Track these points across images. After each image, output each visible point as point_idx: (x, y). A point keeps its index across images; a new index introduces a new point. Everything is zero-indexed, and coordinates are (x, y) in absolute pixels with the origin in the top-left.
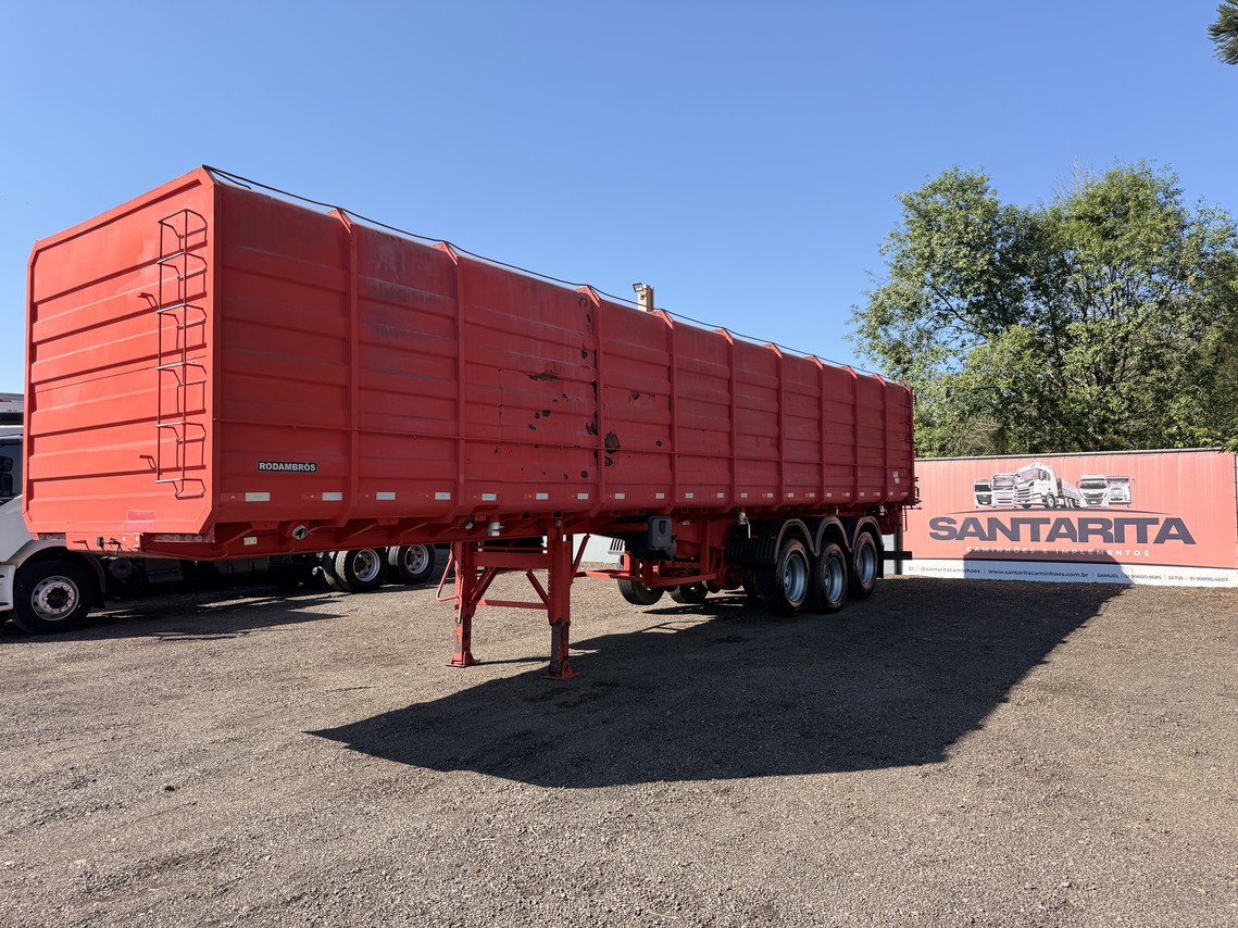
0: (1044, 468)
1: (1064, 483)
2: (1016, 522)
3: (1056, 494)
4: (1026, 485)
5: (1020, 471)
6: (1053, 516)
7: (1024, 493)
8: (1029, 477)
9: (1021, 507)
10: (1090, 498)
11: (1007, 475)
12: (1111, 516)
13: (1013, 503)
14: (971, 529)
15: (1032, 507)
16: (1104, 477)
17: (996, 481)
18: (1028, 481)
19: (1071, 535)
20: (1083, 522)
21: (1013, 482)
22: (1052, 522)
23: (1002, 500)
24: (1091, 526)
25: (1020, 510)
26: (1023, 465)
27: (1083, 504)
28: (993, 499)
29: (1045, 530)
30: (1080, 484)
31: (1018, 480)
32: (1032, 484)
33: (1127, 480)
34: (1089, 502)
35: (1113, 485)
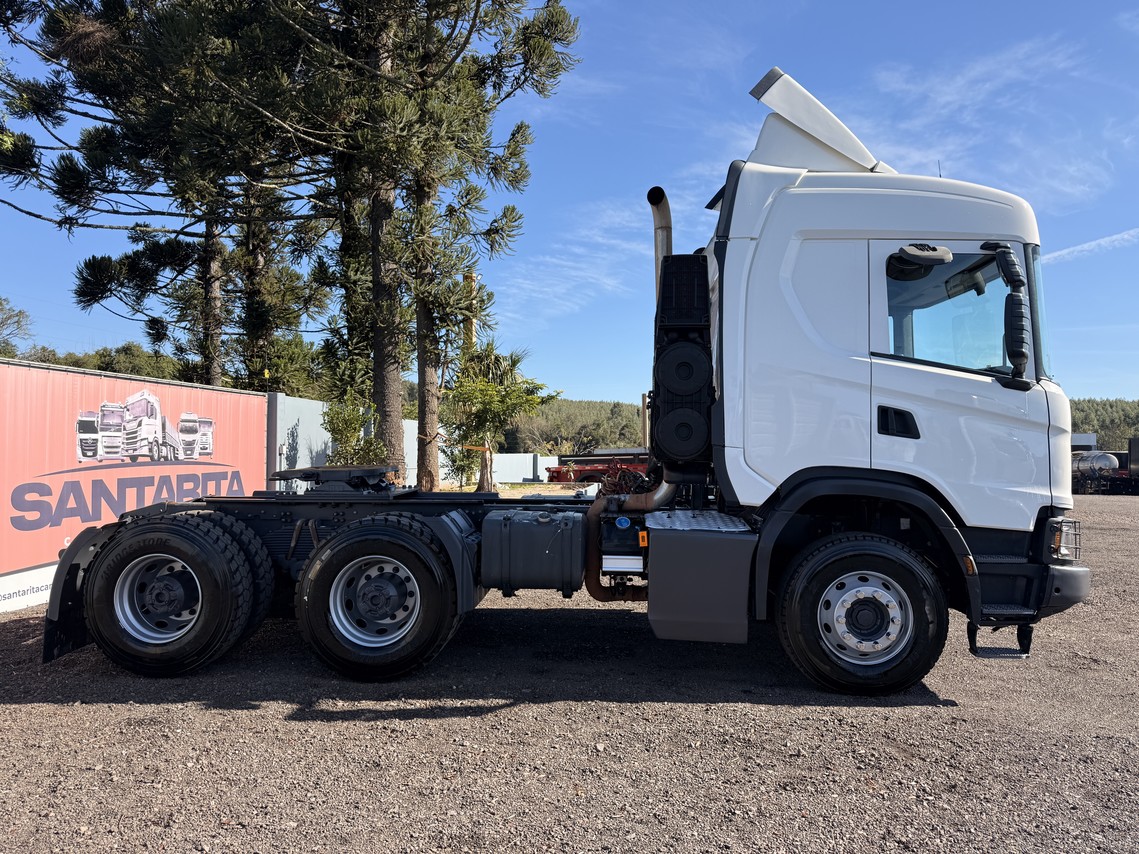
2: (123, 484)
3: (160, 442)
4: (135, 424)
5: (131, 400)
6: (157, 472)
11: (115, 406)
12: (199, 471)
13: (122, 455)
14: (72, 503)
17: (104, 416)
20: (182, 479)
21: (122, 417)
22: (156, 483)
23: (111, 449)
25: (127, 465)
26: (133, 394)
28: (99, 444)
30: (180, 426)
31: (128, 416)
33: (209, 424)
35: (203, 429)
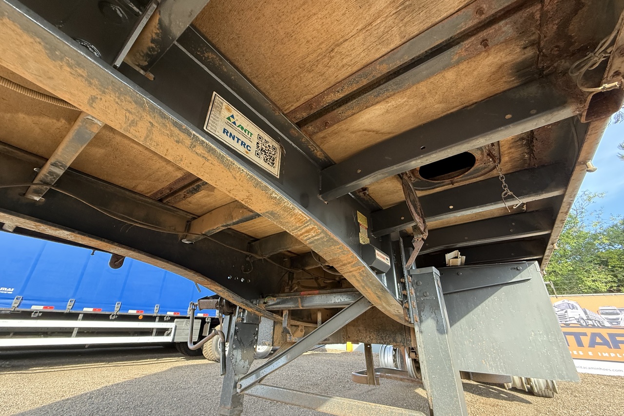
0: (571, 302)
1: (588, 311)
7: (563, 317)
8: (563, 307)
10: (611, 321)
15: (571, 325)
16: (616, 308)
18: (563, 310)
19: (605, 343)
24: (618, 339)
27: (607, 324)
29: (586, 340)
32: (566, 312)
34: (611, 323)
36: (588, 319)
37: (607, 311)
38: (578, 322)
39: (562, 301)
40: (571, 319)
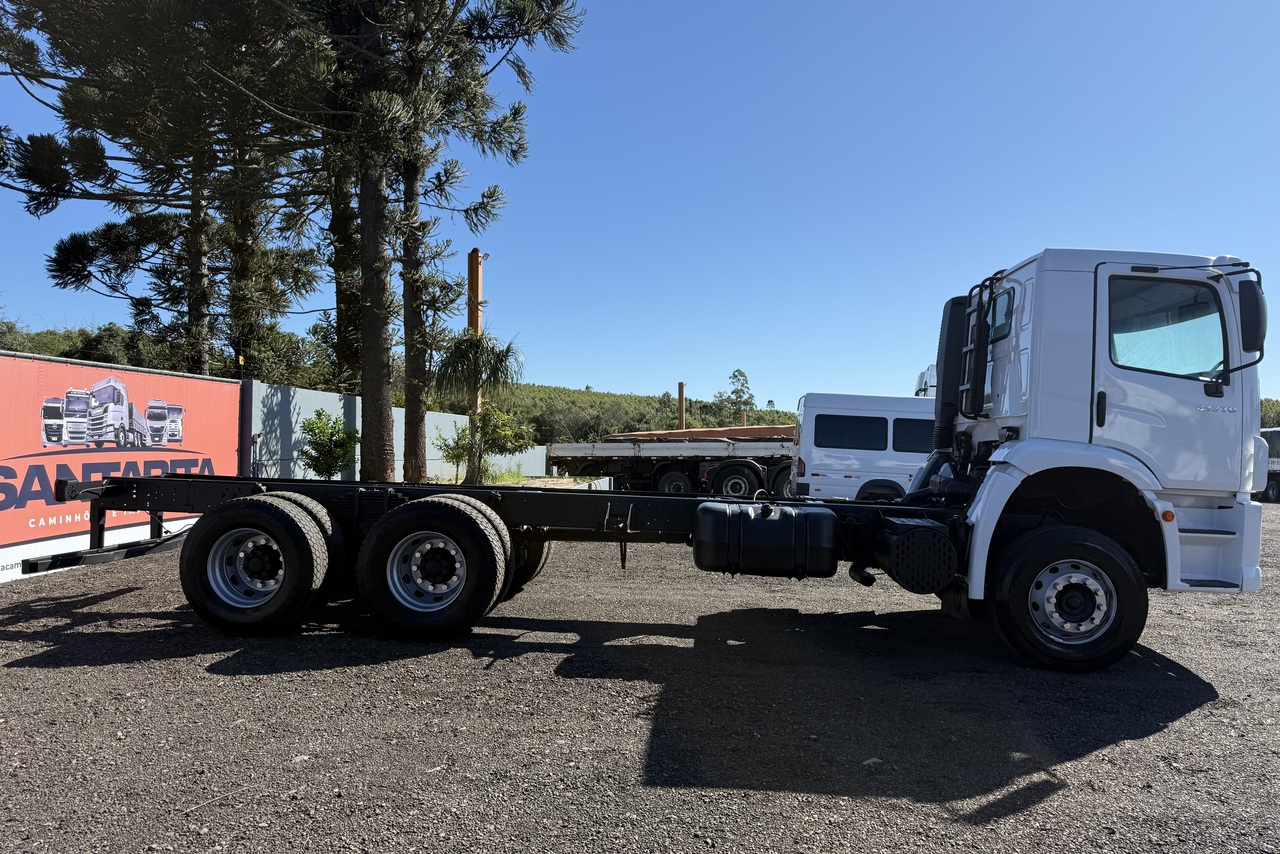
0: (119, 386)
1: (134, 410)
3: (127, 428)
4: (100, 410)
5: (97, 387)
6: (123, 458)
7: (97, 423)
8: (105, 397)
9: (93, 446)
10: (154, 434)
11: (80, 392)
12: (168, 457)
13: (87, 440)
14: (36, 486)
15: (106, 445)
16: (165, 404)
17: (69, 402)
18: (101, 405)
20: (149, 465)
21: (88, 404)
22: (122, 469)
23: (76, 434)
25: (92, 451)
26: (99, 381)
27: (149, 442)
28: (64, 431)
30: (148, 412)
31: (94, 402)
32: (106, 411)
33: (179, 411)
34: (153, 437)
35: (171, 417)
36: (131, 430)
37: (156, 411)
38: (117, 436)
39: (106, 380)
40: (109, 429)
